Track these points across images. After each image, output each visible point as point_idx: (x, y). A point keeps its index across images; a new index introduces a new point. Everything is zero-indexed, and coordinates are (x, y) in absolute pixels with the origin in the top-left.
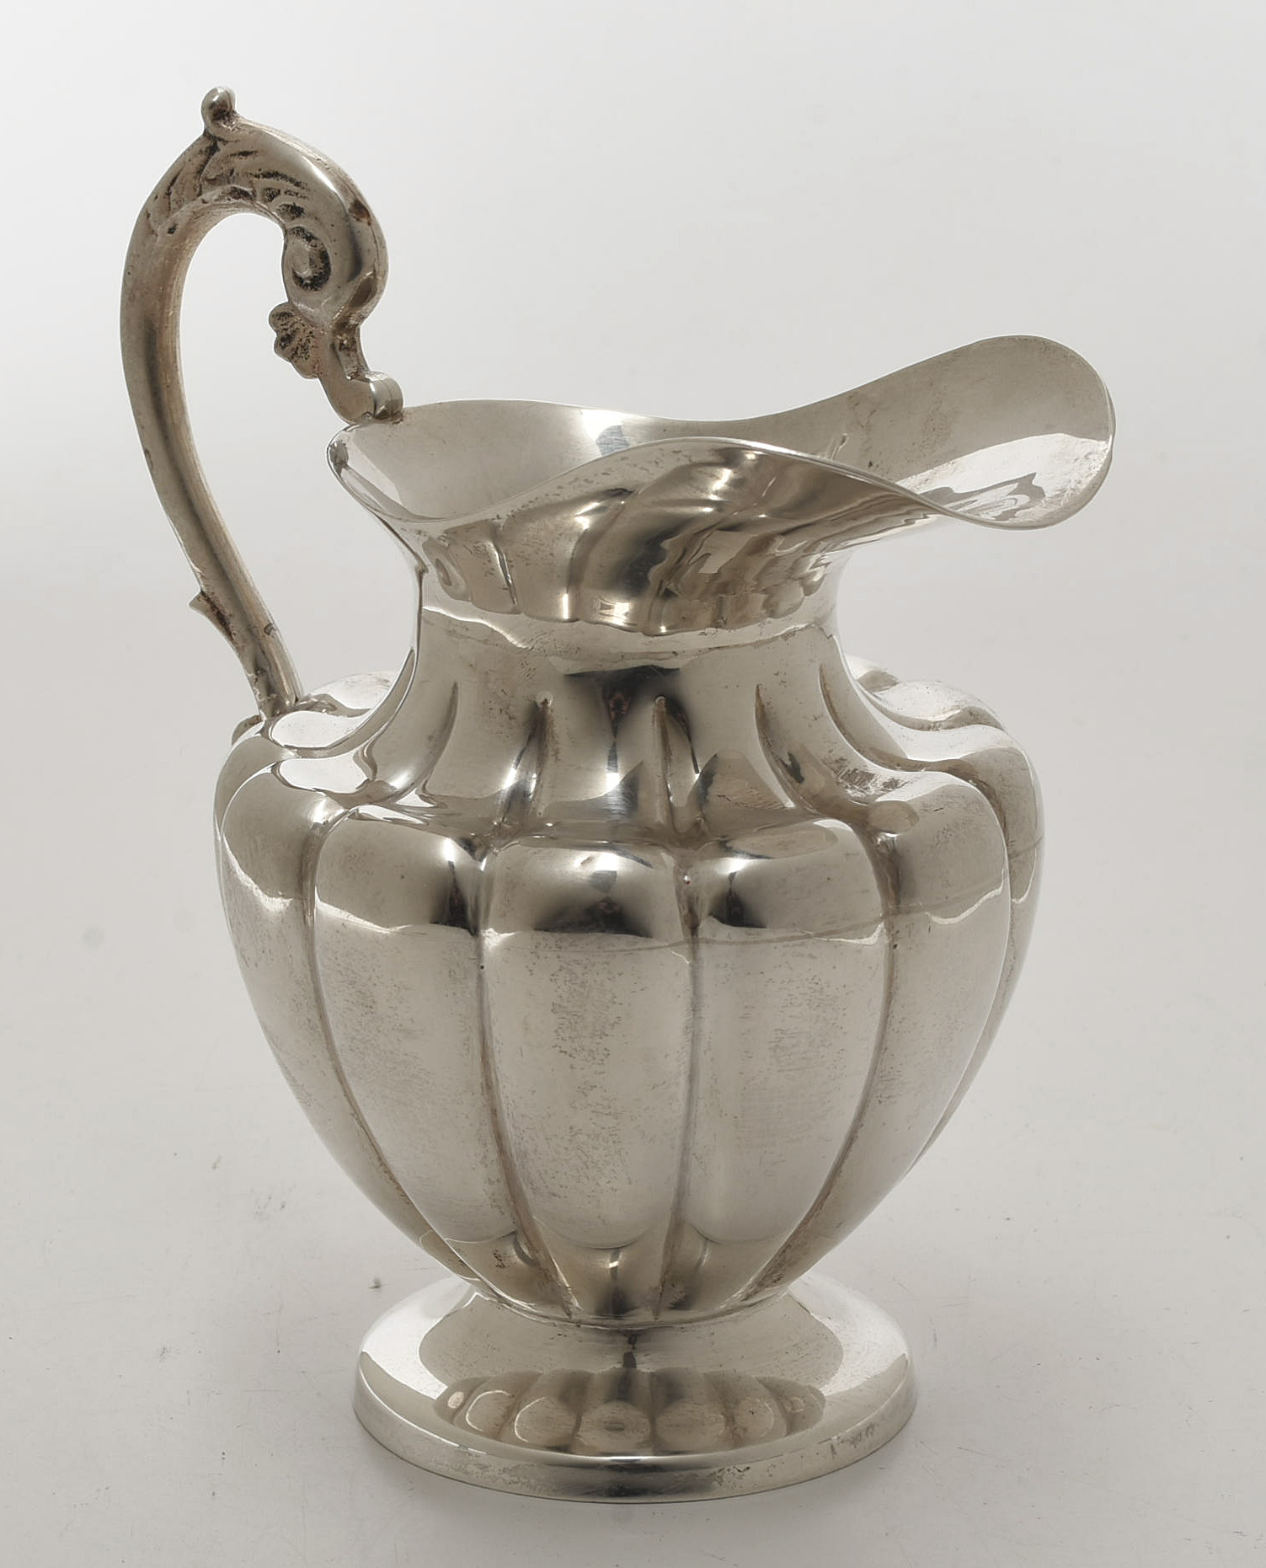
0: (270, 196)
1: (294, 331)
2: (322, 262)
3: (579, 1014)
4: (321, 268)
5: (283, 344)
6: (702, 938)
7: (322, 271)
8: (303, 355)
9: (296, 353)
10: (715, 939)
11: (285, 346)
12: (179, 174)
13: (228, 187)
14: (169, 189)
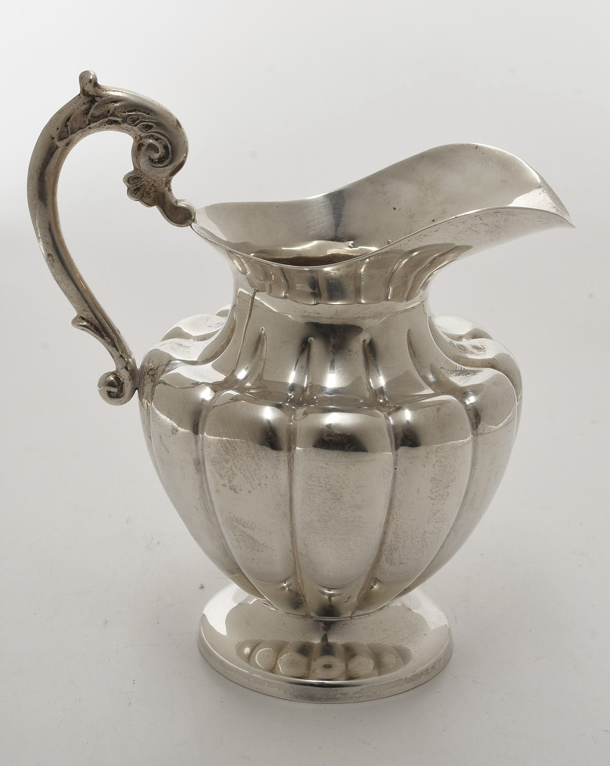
0: (133, 121)
1: (142, 185)
2: (164, 150)
3: (441, 480)
4: (164, 153)
5: (135, 192)
6: (479, 433)
7: (164, 154)
8: (147, 196)
9: (143, 196)
10: (484, 432)
11: (136, 193)
12: (71, 116)
13: (106, 119)
14: (66, 124)
